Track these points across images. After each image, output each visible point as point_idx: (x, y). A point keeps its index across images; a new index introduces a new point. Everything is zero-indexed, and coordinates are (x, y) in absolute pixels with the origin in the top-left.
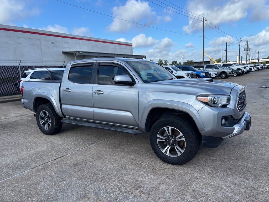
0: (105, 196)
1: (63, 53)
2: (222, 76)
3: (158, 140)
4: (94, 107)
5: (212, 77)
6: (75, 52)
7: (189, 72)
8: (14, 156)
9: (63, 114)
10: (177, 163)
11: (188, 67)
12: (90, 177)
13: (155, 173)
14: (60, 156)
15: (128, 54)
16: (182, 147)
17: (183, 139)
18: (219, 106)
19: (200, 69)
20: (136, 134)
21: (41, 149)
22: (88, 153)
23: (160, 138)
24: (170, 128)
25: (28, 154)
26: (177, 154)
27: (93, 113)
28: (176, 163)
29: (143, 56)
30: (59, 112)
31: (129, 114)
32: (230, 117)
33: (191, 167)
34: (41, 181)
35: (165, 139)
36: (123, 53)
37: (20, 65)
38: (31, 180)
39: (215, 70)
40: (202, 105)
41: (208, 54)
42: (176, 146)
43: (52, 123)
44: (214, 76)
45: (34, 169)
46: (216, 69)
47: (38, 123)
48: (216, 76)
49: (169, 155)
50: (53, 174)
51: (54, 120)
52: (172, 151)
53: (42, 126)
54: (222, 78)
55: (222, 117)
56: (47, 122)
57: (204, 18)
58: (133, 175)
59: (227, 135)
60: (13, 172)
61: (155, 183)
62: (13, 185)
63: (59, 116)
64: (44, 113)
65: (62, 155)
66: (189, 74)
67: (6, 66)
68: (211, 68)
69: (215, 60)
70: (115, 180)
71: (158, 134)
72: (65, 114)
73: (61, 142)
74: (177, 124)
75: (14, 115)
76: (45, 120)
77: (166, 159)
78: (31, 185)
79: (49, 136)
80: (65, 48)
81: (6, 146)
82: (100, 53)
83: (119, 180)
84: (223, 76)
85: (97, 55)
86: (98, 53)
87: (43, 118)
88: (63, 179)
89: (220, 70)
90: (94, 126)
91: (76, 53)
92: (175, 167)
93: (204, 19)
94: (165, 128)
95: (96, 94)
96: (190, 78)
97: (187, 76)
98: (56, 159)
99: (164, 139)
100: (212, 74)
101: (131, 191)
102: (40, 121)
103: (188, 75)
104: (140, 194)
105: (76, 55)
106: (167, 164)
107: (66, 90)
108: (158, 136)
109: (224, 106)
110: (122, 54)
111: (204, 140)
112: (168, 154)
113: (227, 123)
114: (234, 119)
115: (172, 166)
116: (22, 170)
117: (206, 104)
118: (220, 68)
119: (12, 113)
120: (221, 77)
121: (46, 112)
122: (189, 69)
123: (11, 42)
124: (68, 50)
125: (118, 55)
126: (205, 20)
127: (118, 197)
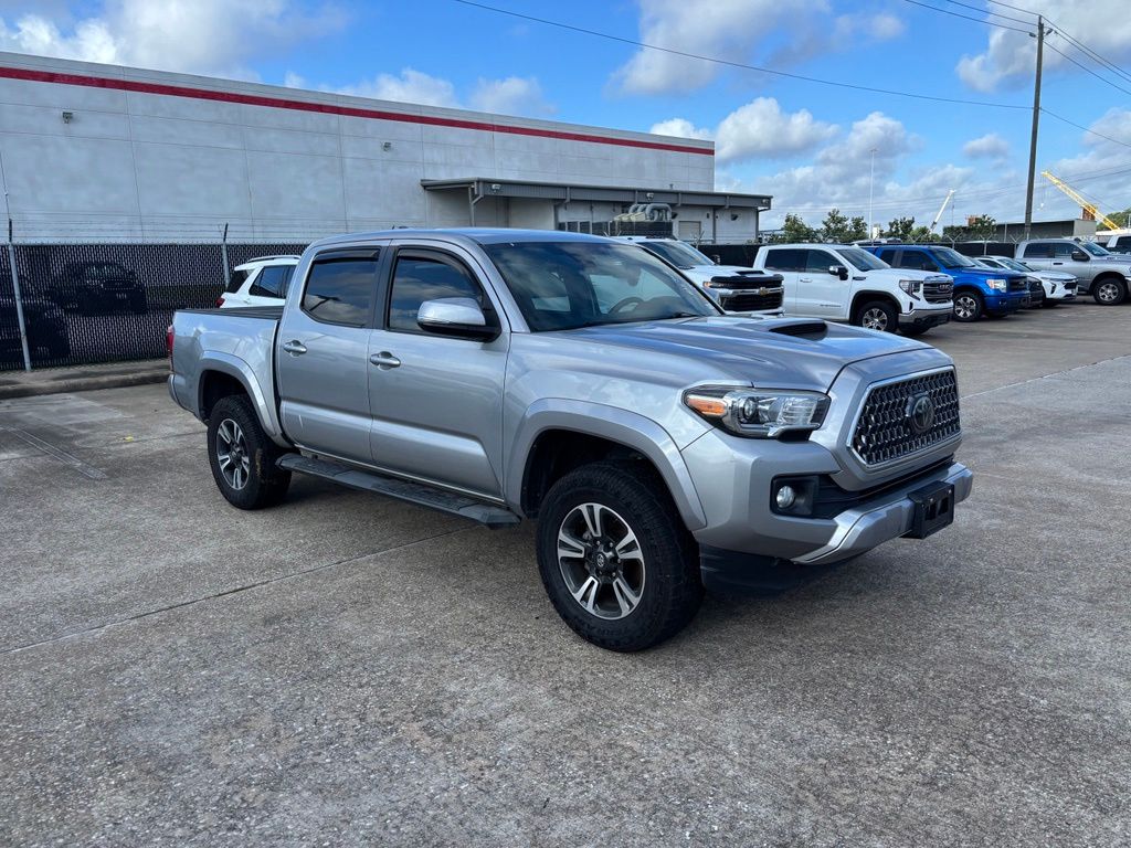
0: (301, 729)
1: (425, 187)
2: (1101, 294)
3: (562, 553)
4: (372, 416)
5: (1049, 295)
6: (472, 183)
7: (921, 275)
8: (98, 575)
9: (284, 435)
10: (617, 643)
11: (931, 252)
12: (293, 663)
13: (519, 670)
14: (239, 587)
15: (692, 188)
16: (634, 585)
17: (638, 554)
18: (770, 434)
19: (995, 259)
20: (492, 526)
21: (192, 558)
22: (339, 582)
23: (569, 547)
24: (597, 507)
25: (144, 570)
26: (618, 609)
27: (372, 438)
28: (613, 643)
29: (759, 198)
30: (272, 430)
31: (474, 448)
32: (816, 478)
33: (669, 662)
34: (134, 663)
35: (583, 549)
36: (671, 185)
37: (228, 241)
38: (107, 656)
39: (1068, 263)
40: (700, 427)
41: (1074, 188)
42: (618, 580)
43: (252, 465)
44: (1061, 292)
45: (135, 622)
46: (1075, 258)
47: (215, 464)
48: (1069, 292)
49: (593, 612)
50: (183, 641)
51: (258, 457)
52: (605, 596)
53: (226, 476)
54: (1099, 303)
55: (775, 478)
56: (239, 460)
57: (1043, 21)
58: (439, 672)
59: (807, 553)
60: (68, 623)
61: (495, 705)
62: (43, 665)
63: (272, 441)
64: (230, 427)
65: (251, 580)
66: (917, 284)
67: (176, 246)
68: (1052, 256)
69: (1110, 217)
70: (368, 683)
71: (561, 532)
72: (290, 435)
73: (273, 536)
74: (617, 494)
75: (171, 430)
76: (234, 453)
77: (583, 624)
78: (97, 671)
79: (244, 512)
80: (434, 165)
81: (92, 537)
82: (573, 188)
83: (380, 685)
84: (1108, 293)
85: (558, 195)
86: (564, 187)
87: (227, 448)
88: (205, 661)
89: (1096, 266)
90: (369, 487)
91: (475, 186)
92: (610, 657)
93: (1041, 26)
94: (583, 508)
95: (379, 367)
96: (923, 299)
97: (908, 292)
98: (220, 595)
99: (580, 552)
100: (1047, 285)
101: (397, 723)
102: (221, 458)
103: (912, 288)
104: (416, 736)
105: (474, 197)
106: (585, 645)
107: (293, 347)
108: (562, 536)
109: (797, 436)
110: (667, 188)
111: (708, 562)
112: (589, 607)
113: (801, 501)
114: (839, 489)
115: (599, 653)
116: (96, 622)
117: (716, 422)
118: (1093, 258)
119: (168, 422)
120: (1096, 297)
121: (236, 425)
122: (935, 263)
123: (231, 146)
124: (443, 176)
125: (648, 195)
126: (1045, 30)
127: (342, 735)
